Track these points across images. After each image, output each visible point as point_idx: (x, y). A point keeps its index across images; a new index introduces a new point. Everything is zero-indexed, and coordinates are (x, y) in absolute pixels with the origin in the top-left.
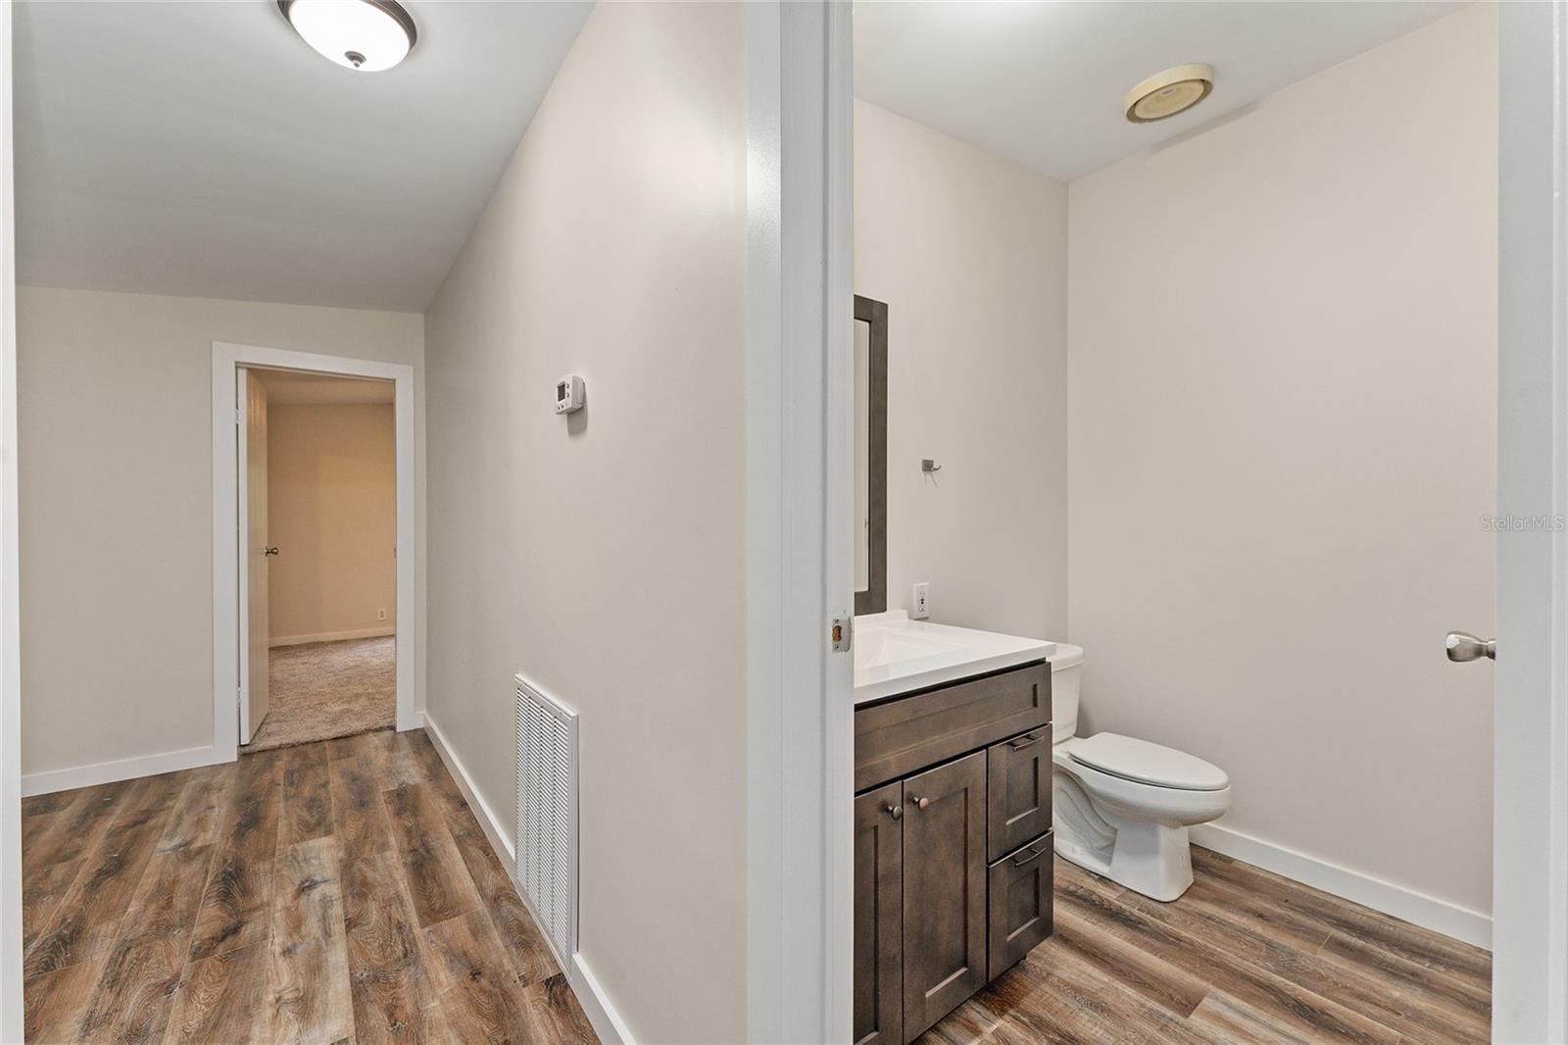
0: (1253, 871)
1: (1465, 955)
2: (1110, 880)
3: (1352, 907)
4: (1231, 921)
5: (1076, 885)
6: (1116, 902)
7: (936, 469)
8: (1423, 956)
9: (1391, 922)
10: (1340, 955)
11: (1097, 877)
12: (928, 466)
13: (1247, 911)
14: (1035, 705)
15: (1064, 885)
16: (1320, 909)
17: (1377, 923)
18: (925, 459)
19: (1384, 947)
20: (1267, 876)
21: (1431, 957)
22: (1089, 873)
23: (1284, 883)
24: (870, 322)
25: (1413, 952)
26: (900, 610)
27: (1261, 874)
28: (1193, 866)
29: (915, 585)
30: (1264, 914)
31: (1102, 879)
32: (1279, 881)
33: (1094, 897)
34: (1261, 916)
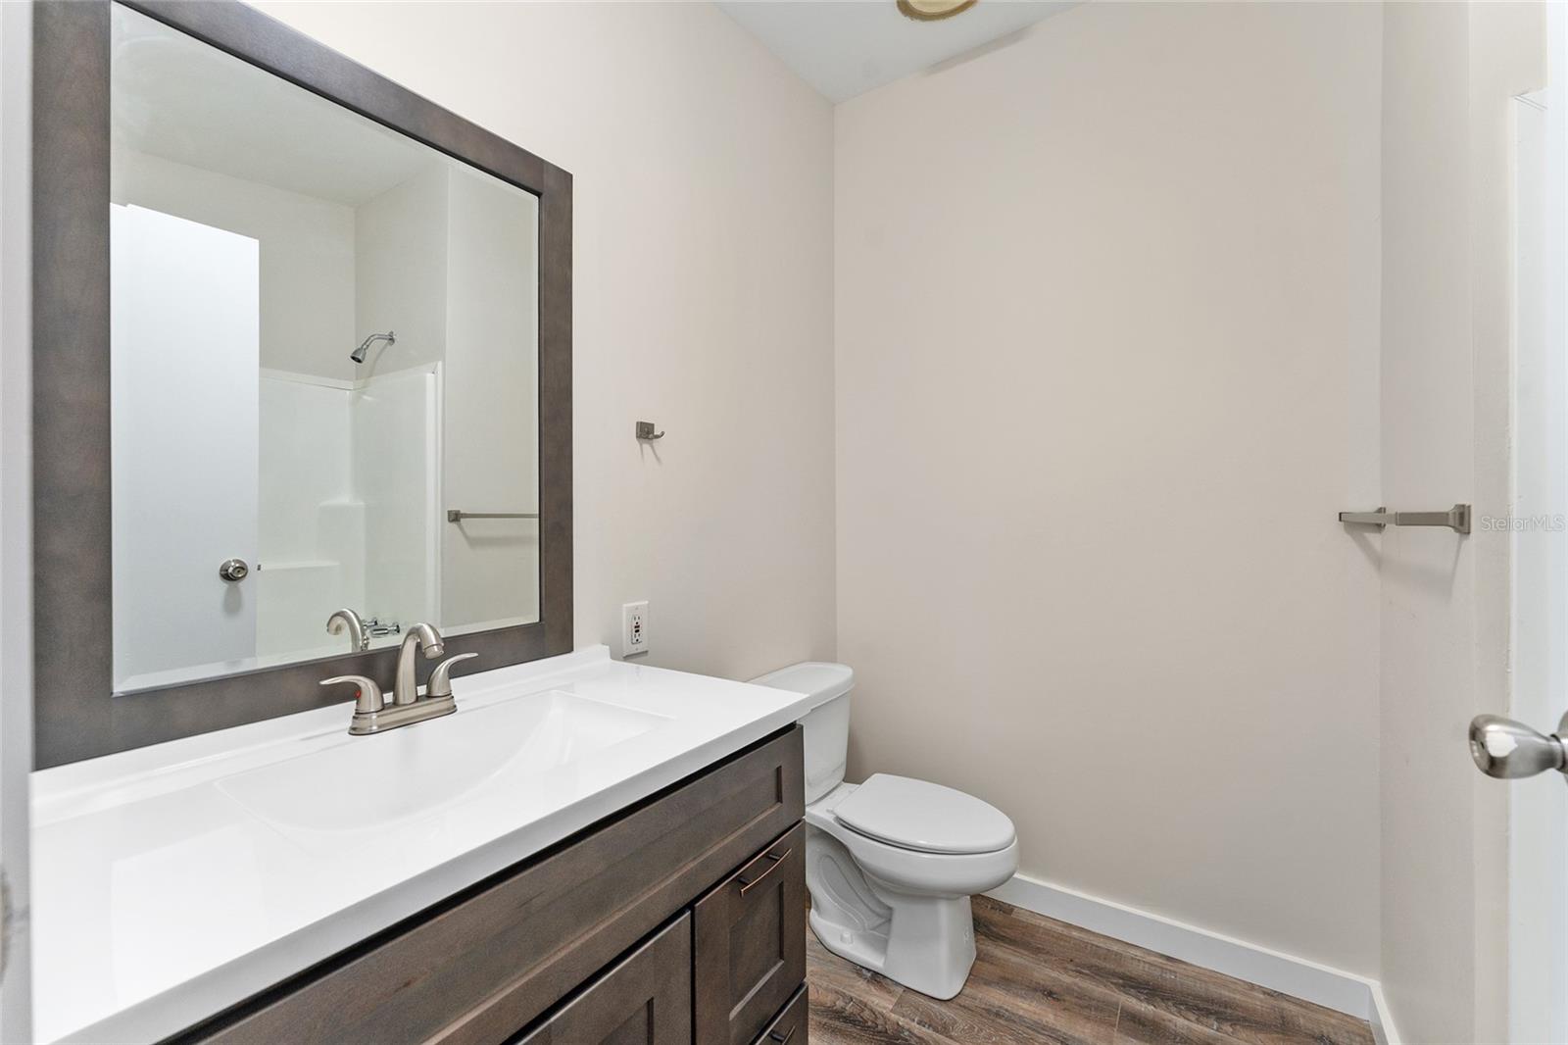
0: (1033, 921)
1: (1243, 999)
2: (885, 977)
3: (1133, 952)
4: (1021, 1013)
5: (844, 995)
6: (894, 1016)
7: (657, 437)
8: (1208, 1013)
9: (1169, 965)
10: (1135, 1037)
11: (869, 975)
12: (645, 432)
13: (1035, 990)
14: (779, 798)
15: (828, 999)
16: (1104, 964)
17: (1158, 973)
18: (640, 420)
19: (1174, 1009)
20: (1049, 925)
21: (1216, 1013)
22: (859, 969)
23: (1066, 932)
24: (539, 195)
25: (1199, 1009)
26: (600, 646)
27: (1043, 924)
28: (976, 930)
29: (625, 605)
30: (1055, 989)
31: (877, 978)
32: (1060, 929)
33: (866, 1014)
34: (1050, 994)
